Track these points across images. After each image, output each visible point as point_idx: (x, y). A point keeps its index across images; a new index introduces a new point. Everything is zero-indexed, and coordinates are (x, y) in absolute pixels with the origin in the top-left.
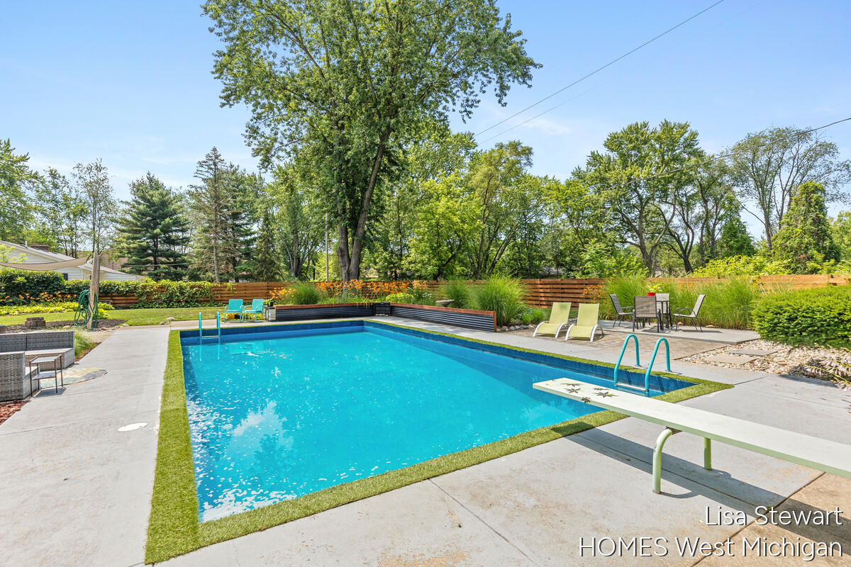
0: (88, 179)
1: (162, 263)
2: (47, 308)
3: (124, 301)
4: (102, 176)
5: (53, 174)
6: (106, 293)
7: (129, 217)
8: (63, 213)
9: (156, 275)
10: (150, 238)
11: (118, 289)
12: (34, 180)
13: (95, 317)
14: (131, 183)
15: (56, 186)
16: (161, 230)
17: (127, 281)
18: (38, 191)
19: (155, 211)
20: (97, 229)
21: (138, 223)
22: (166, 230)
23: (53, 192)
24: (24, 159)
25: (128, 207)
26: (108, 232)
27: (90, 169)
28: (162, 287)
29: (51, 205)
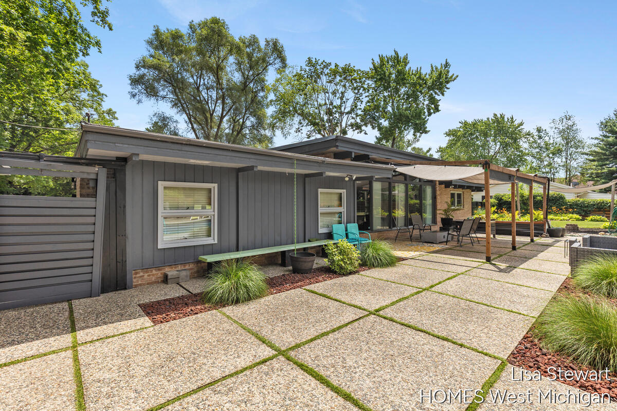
0: (561, 128)
4: (571, 123)
6: (600, 209)
7: (598, 150)
8: (545, 154)
12: (527, 136)
15: (540, 137)
18: (530, 143)
20: (569, 162)
23: (539, 141)
24: (521, 124)
25: (596, 141)
26: (578, 162)
27: (562, 121)
29: (537, 150)
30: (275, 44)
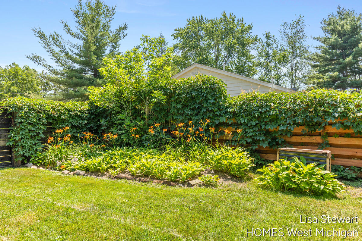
5: (268, 36)
7: (320, 53)
20: (294, 72)
21: (328, 57)
24: (250, 27)
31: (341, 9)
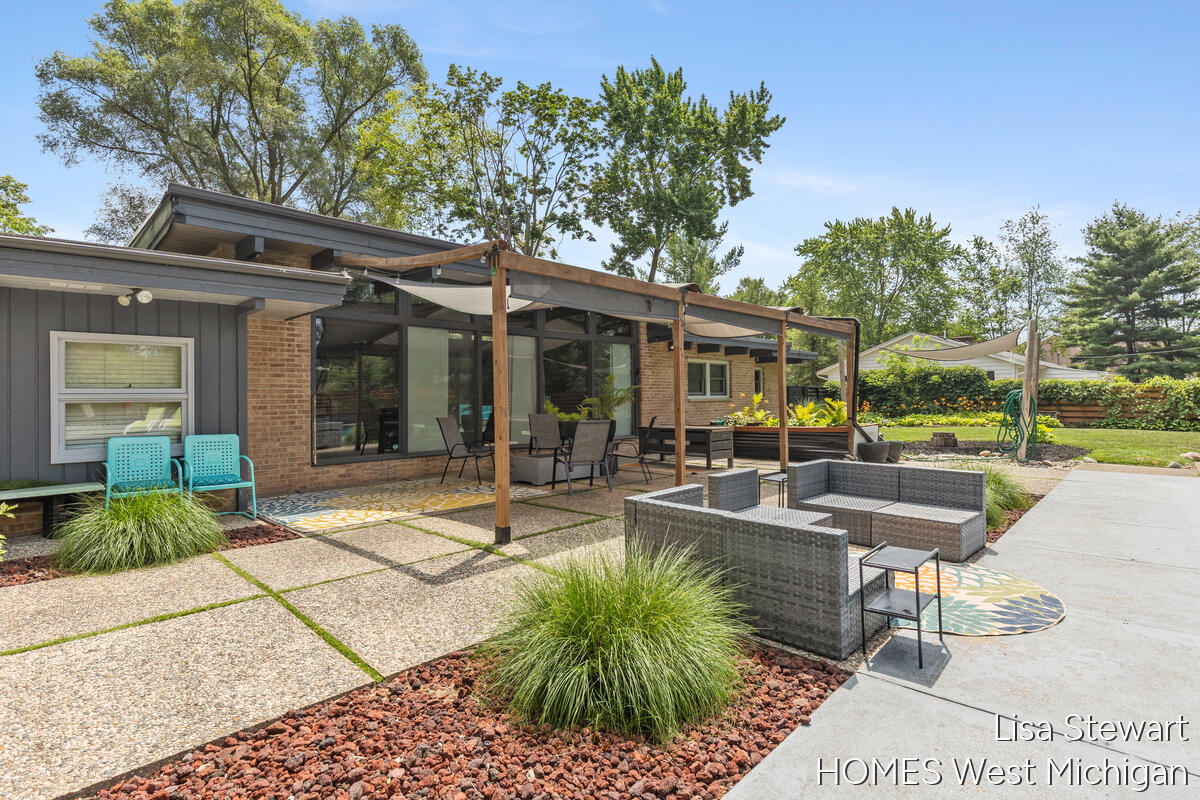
0: (1021, 239)
1: (1144, 351)
2: (966, 420)
3: (1080, 415)
4: (1040, 229)
5: (979, 244)
6: (1050, 400)
7: (1083, 283)
8: (989, 294)
9: (1132, 372)
10: (1120, 310)
11: (1068, 394)
12: (956, 256)
13: (1032, 439)
14: (1085, 227)
15: (981, 259)
16: (1142, 294)
17: (1085, 379)
18: (961, 270)
19: (1128, 265)
20: (1034, 307)
21: (1099, 289)
22: (1151, 292)
23: (979, 267)
24: (946, 232)
25: (1080, 267)
26: (1052, 310)
27: (1023, 225)
28: (1154, 390)
29: (976, 285)
30: (397, 37)
31: (1120, 207)
